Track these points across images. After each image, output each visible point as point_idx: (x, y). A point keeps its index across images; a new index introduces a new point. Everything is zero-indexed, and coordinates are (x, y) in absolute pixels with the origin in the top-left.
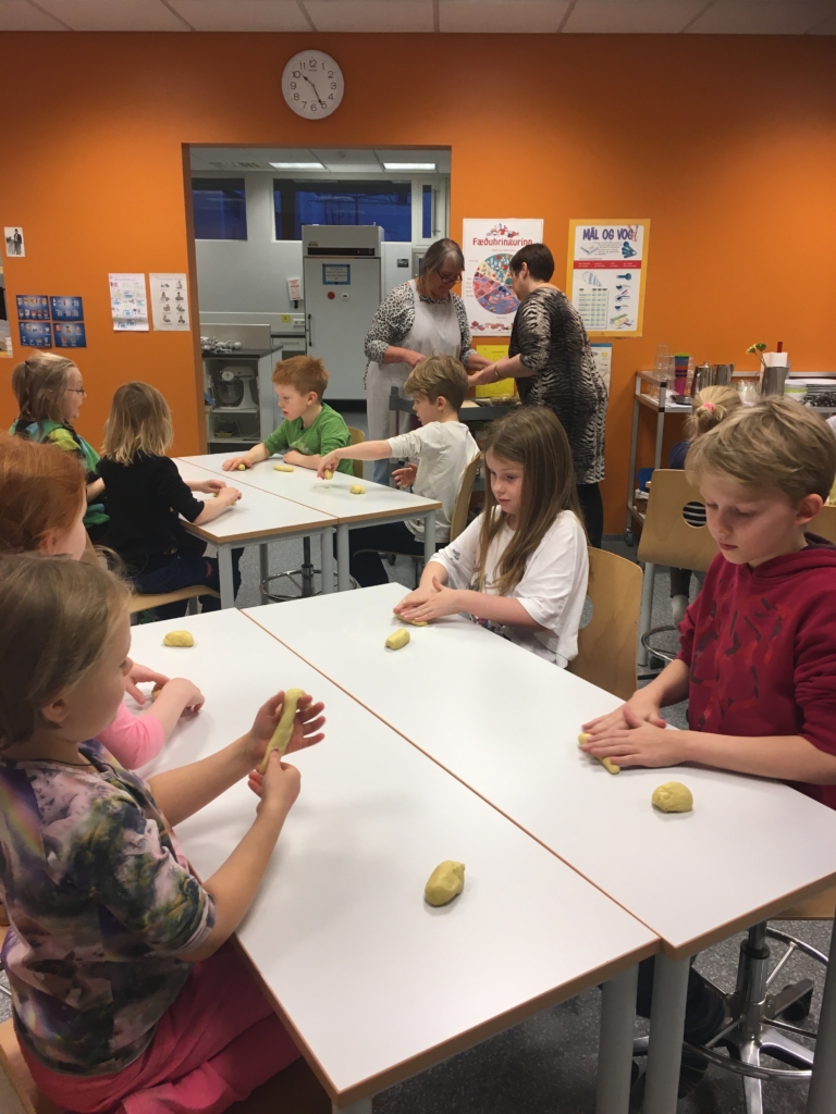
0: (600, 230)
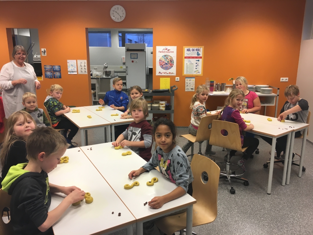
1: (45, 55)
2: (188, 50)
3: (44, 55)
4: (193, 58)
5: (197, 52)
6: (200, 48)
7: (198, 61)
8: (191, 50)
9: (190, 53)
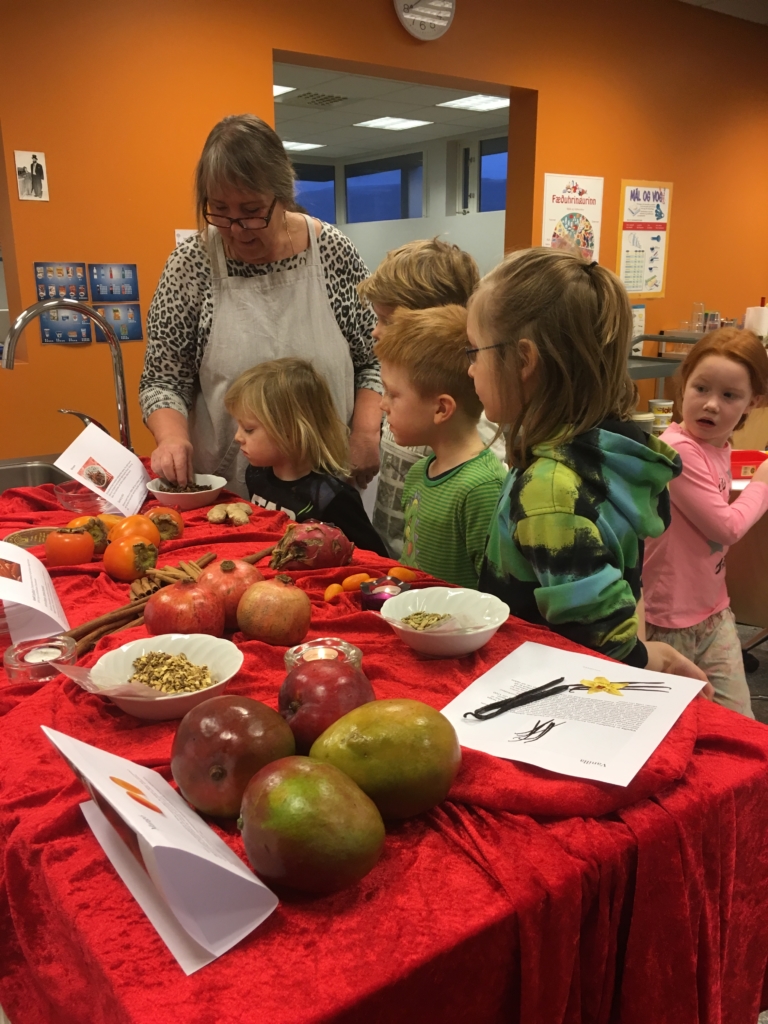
0: (642, 190)
1: (39, 194)
2: (635, 196)
3: (32, 198)
4: (645, 227)
5: (656, 203)
6: (662, 190)
7: (658, 239)
8: (641, 197)
9: (639, 207)
